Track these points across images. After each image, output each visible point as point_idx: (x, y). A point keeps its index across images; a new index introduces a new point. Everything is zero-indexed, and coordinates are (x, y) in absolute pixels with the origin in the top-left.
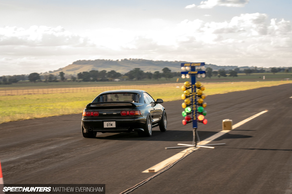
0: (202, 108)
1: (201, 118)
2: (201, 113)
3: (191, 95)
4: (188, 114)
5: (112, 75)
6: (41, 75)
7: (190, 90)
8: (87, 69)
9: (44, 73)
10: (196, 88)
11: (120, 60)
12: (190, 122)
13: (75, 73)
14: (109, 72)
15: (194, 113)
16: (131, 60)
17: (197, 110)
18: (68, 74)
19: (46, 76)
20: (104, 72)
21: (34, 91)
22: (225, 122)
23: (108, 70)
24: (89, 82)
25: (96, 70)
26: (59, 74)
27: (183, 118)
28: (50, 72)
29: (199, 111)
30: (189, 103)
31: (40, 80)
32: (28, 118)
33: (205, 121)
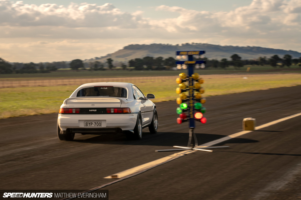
0: (200, 105)
1: (198, 116)
2: (199, 111)
3: (188, 88)
4: (184, 111)
5: (170, 63)
6: (84, 62)
7: (187, 83)
8: (141, 55)
9: (89, 60)
10: (194, 81)
11: (180, 45)
12: (186, 121)
13: (125, 60)
14: (167, 59)
15: (191, 110)
16: (194, 45)
17: (194, 107)
18: (117, 61)
19: (91, 64)
20: (160, 59)
21: (70, 82)
22: (246, 121)
23: (165, 56)
24: (142, 71)
25: (150, 56)
26: (106, 61)
27: (178, 116)
28: (97, 58)
29: (196, 108)
30: (185, 98)
31: (83, 69)
32: (33, 114)
33: (203, 120)
